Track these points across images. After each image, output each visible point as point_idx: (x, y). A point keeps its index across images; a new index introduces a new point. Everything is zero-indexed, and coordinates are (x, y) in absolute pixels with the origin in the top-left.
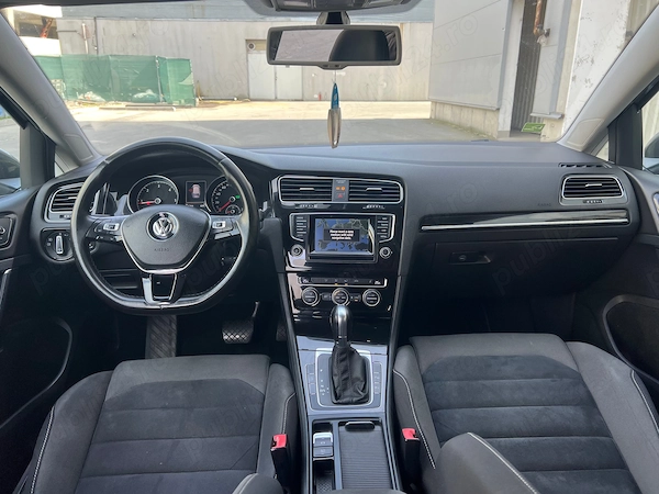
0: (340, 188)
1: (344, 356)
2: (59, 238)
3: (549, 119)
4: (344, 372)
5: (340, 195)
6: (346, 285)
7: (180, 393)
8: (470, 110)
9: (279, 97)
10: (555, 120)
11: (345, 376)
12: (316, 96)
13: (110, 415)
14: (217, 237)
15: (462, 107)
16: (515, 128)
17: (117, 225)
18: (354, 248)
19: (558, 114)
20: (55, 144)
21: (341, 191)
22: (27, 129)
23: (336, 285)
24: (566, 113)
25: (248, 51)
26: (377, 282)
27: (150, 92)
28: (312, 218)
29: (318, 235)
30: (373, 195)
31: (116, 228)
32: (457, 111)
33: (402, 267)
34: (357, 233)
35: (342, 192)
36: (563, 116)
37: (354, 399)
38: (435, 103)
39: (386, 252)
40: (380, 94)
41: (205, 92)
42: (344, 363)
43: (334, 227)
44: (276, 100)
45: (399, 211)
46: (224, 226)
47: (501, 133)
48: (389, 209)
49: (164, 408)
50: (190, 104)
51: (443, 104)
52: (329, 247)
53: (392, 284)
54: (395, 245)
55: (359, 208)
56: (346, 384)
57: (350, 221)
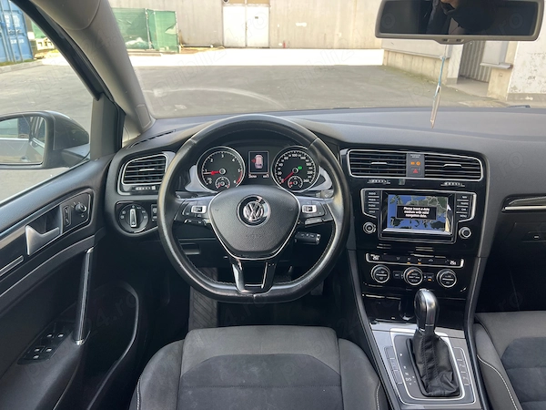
0: (415, 162)
1: (429, 344)
2: (133, 211)
3: (498, 69)
4: (430, 360)
5: (415, 171)
6: (419, 264)
7: (255, 370)
8: (421, 59)
9: (249, 45)
10: (504, 70)
11: (430, 365)
12: (281, 44)
13: (190, 393)
14: (308, 222)
15: (413, 56)
16: (463, 77)
17: (204, 208)
18: (429, 226)
19: (507, 64)
20: (125, 114)
21: (415, 167)
22: (101, 101)
23: (409, 264)
24: (514, 64)
25: (223, 4)
26: (452, 263)
27: (141, 41)
28: (385, 195)
29: (391, 212)
30: (451, 172)
31: (204, 211)
32: (408, 59)
33: (483, 249)
34: (433, 211)
35: (417, 167)
36: (512, 67)
37: (447, 392)
38: (388, 51)
39: (466, 233)
40: (336, 43)
41: (186, 41)
42: (429, 351)
43: (408, 203)
44: (246, 47)
45: (480, 189)
46: (314, 210)
47: (450, 80)
48: (469, 187)
49: (242, 386)
50: (173, 50)
51: (396, 52)
52: (402, 224)
53: (470, 265)
54: (475, 226)
55: (438, 185)
56: (431, 373)
57: (427, 198)
